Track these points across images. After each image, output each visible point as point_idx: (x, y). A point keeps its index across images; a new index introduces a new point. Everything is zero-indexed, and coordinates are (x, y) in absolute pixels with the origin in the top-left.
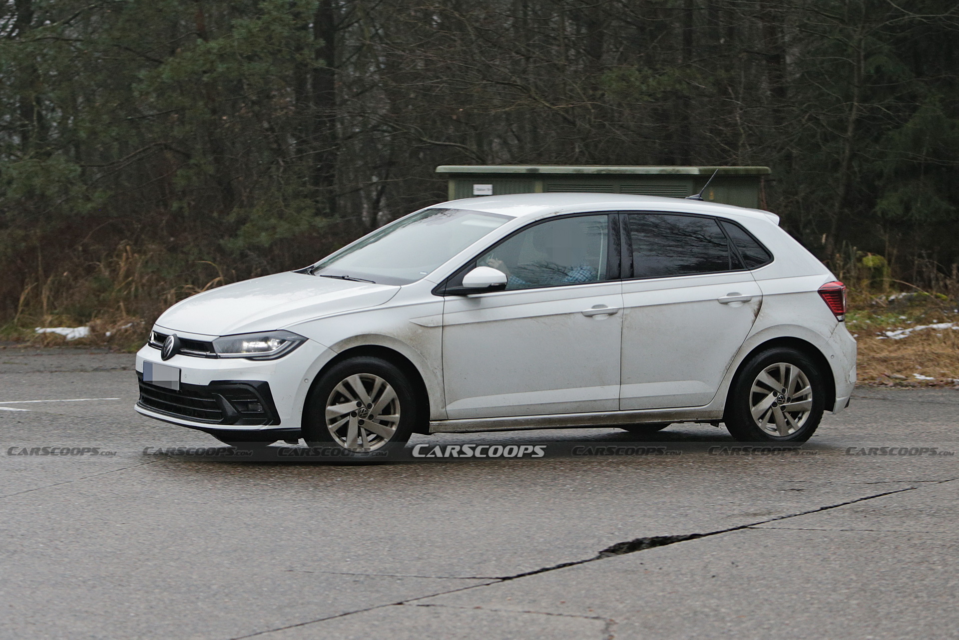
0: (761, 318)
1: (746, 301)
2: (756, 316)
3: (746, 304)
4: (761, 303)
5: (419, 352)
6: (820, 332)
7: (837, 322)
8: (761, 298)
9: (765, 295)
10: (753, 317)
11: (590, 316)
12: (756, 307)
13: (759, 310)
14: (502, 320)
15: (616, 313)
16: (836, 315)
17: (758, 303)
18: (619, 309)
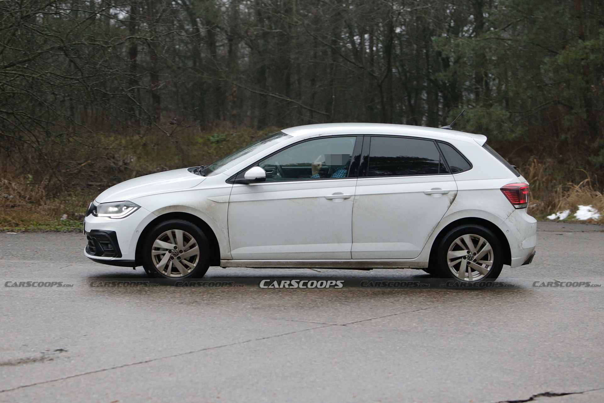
0: (455, 205)
1: (444, 194)
2: (451, 203)
3: (445, 195)
4: (456, 195)
5: (211, 217)
6: (498, 215)
7: (514, 209)
8: (456, 192)
9: (459, 190)
10: (448, 204)
11: (331, 199)
12: (452, 198)
13: (454, 199)
14: (269, 200)
15: (349, 198)
16: (513, 204)
17: (454, 195)
18: (352, 196)
